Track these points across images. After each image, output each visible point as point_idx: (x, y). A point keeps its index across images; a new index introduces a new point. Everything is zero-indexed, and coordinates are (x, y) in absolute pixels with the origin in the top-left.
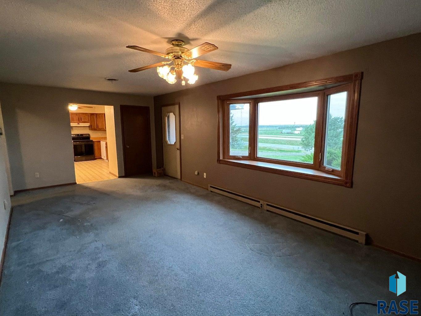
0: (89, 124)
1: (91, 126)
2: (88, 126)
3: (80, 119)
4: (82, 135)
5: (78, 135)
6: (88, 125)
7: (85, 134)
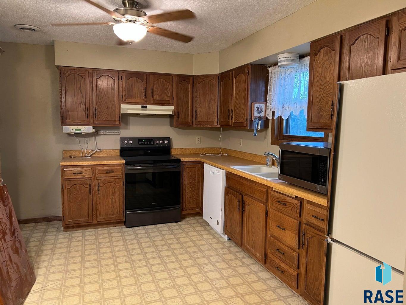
0: (172, 108)
1: (178, 112)
2: (170, 113)
3: (149, 92)
4: (150, 140)
5: (140, 140)
6: (168, 110)
7: (159, 139)
